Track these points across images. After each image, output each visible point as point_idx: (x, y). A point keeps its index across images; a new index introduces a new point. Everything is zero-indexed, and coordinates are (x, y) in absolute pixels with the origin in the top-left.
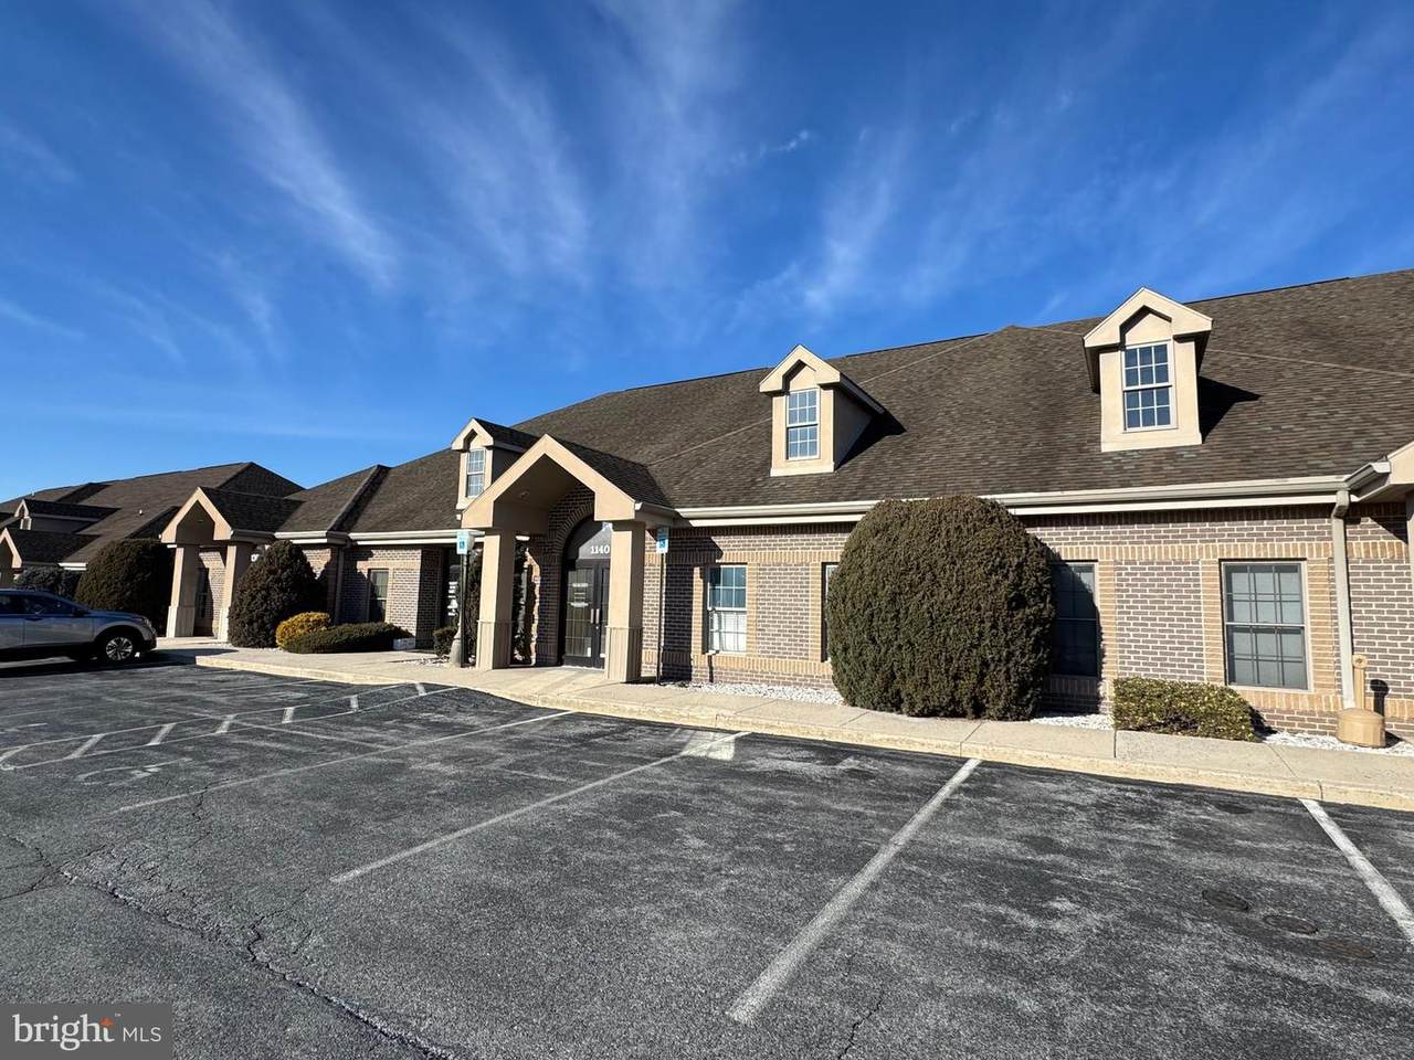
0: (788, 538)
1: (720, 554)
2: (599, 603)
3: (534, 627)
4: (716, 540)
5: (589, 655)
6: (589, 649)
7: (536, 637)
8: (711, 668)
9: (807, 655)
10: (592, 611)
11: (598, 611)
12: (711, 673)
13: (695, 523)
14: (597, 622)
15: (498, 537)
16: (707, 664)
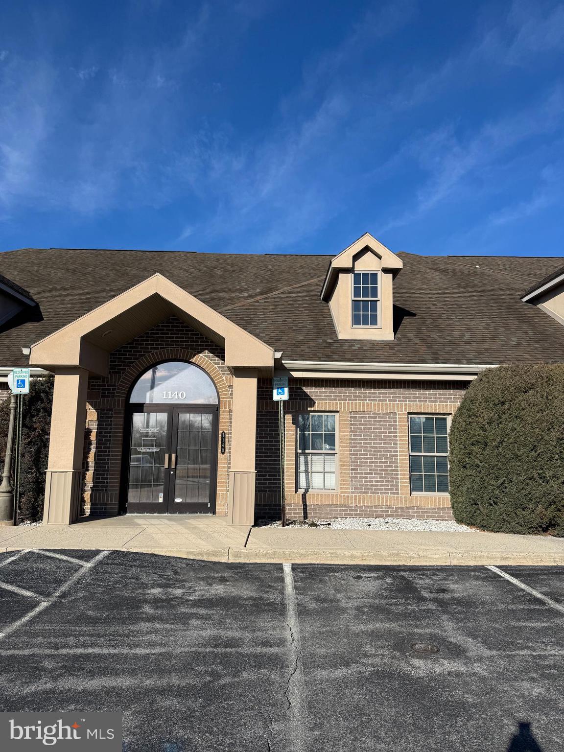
0: (377, 391)
1: (312, 403)
2: (173, 447)
3: (90, 475)
4: (308, 390)
5: (161, 500)
6: (161, 495)
7: (91, 485)
8: (305, 505)
9: (397, 490)
10: (167, 456)
11: (174, 456)
12: (305, 511)
13: (296, 374)
14: (173, 467)
15: (78, 376)
16: (301, 502)
